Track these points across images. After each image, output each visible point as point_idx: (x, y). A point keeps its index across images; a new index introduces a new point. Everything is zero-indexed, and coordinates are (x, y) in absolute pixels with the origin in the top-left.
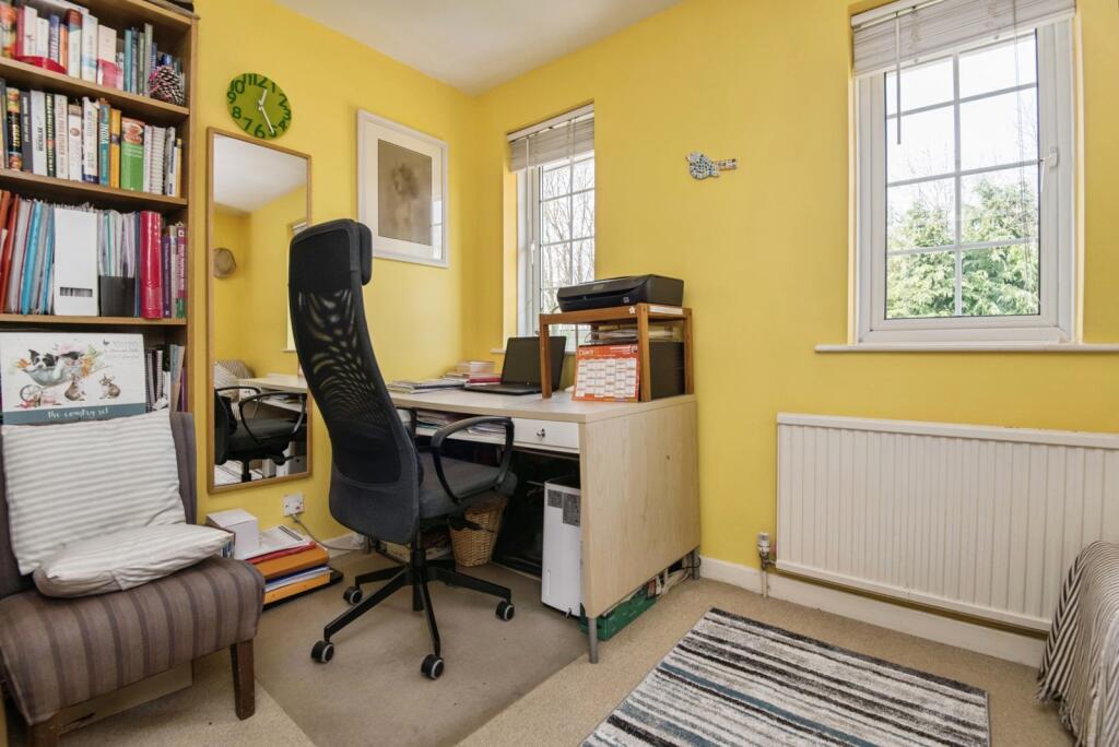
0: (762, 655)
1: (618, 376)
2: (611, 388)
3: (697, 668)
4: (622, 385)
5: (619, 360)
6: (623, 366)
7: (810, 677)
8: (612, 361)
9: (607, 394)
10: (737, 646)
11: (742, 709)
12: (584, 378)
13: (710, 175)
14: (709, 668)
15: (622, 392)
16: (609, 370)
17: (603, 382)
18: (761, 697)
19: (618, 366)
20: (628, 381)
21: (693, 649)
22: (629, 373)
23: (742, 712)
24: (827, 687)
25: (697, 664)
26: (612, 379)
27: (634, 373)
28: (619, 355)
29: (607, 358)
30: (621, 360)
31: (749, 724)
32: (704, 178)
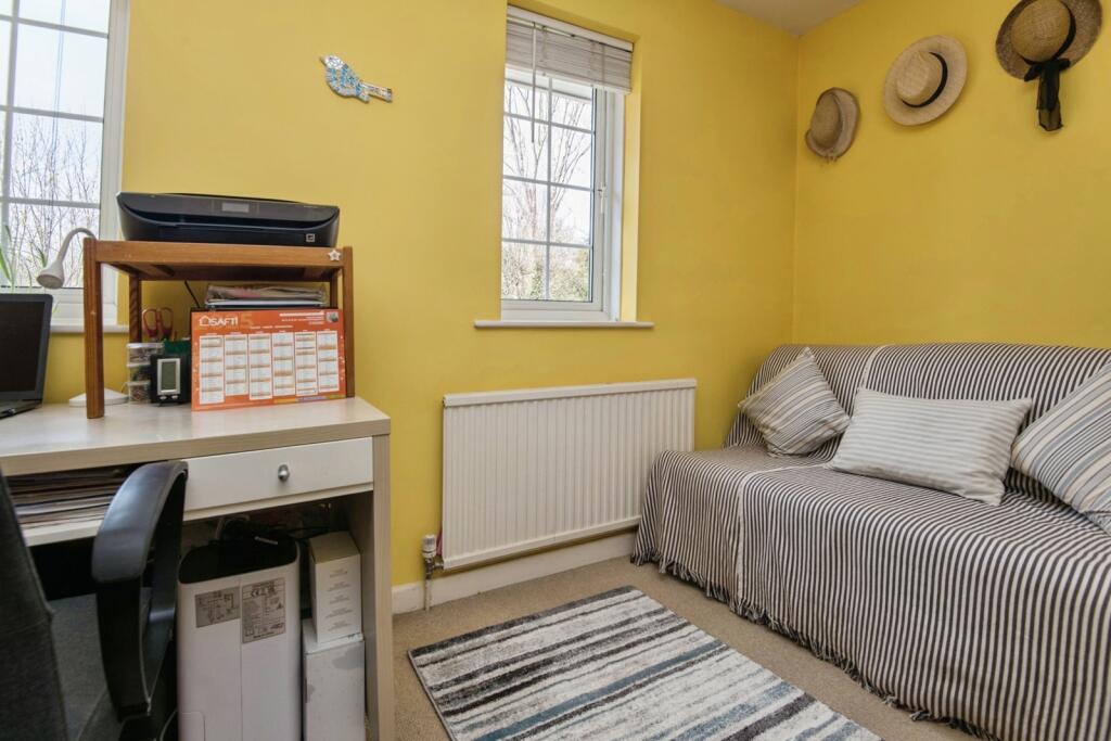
0: (515, 661)
1: (300, 360)
2: (288, 380)
3: (496, 719)
4: (312, 374)
5: (299, 335)
6: (312, 344)
7: (564, 649)
8: (288, 337)
9: (278, 393)
10: (488, 669)
11: (578, 718)
12: (217, 368)
13: (357, 97)
14: (505, 709)
15: (313, 385)
16: (277, 352)
17: (267, 373)
18: (571, 695)
19: (299, 344)
20: (323, 367)
21: (461, 705)
22: (322, 354)
23: (584, 720)
24: (583, 648)
25: (489, 716)
26: (288, 366)
27: (334, 354)
28: (298, 327)
29: (277, 331)
30: (305, 334)
31: (604, 725)
32: (347, 97)
